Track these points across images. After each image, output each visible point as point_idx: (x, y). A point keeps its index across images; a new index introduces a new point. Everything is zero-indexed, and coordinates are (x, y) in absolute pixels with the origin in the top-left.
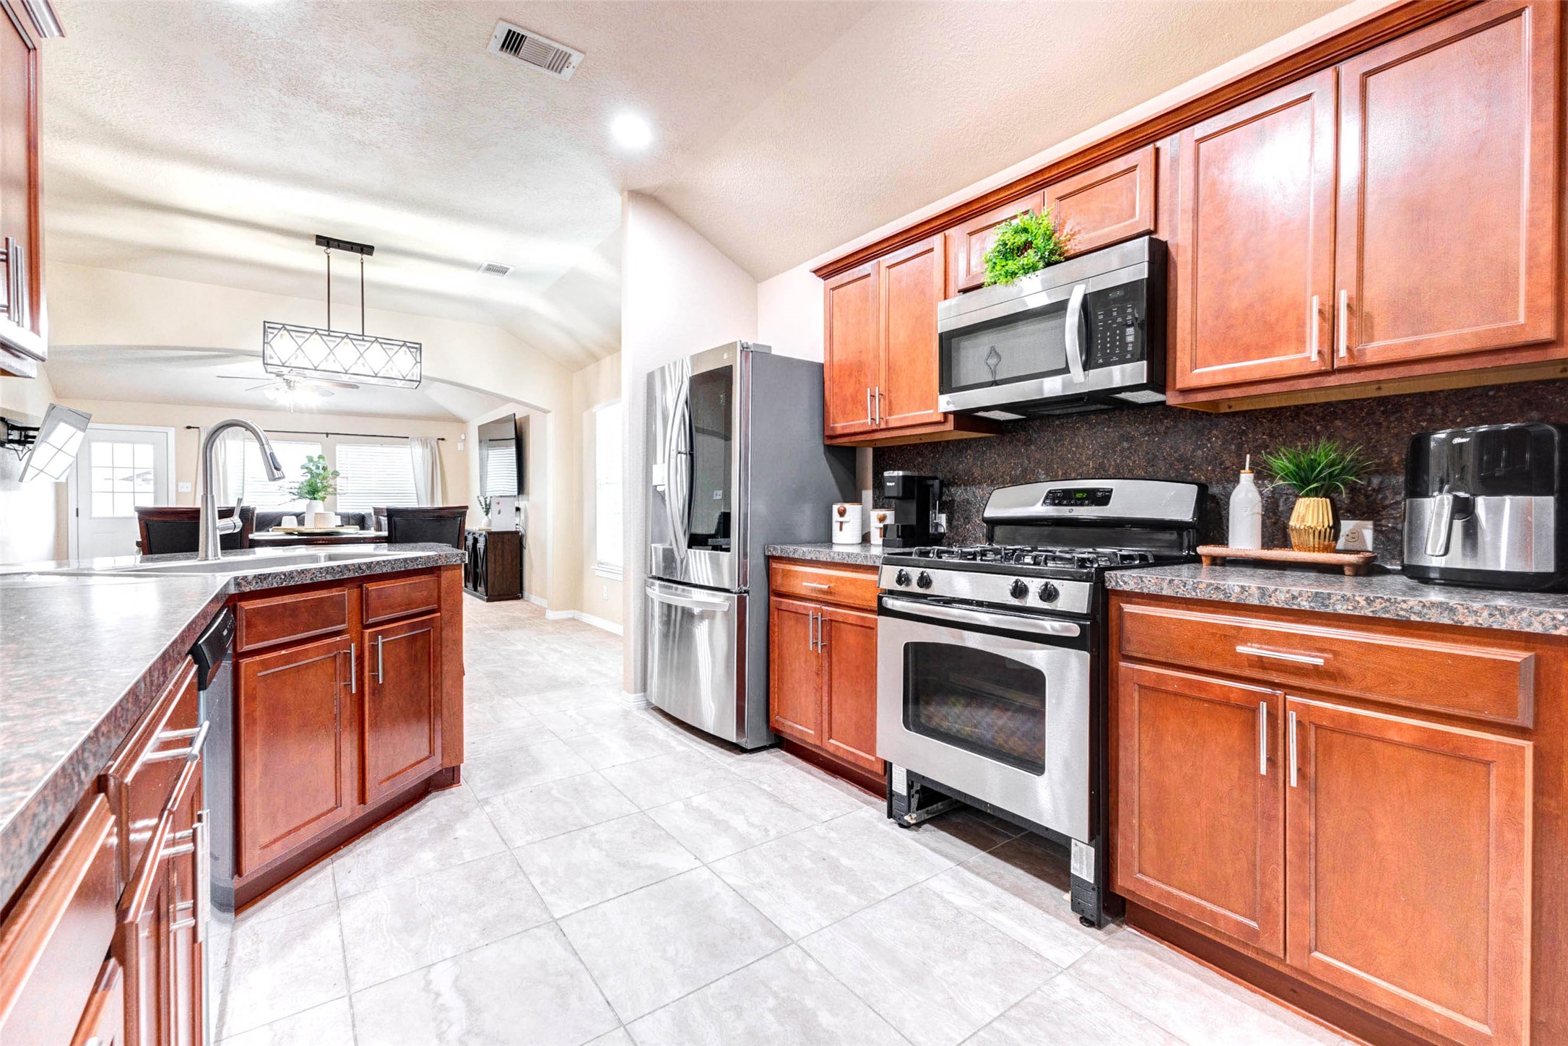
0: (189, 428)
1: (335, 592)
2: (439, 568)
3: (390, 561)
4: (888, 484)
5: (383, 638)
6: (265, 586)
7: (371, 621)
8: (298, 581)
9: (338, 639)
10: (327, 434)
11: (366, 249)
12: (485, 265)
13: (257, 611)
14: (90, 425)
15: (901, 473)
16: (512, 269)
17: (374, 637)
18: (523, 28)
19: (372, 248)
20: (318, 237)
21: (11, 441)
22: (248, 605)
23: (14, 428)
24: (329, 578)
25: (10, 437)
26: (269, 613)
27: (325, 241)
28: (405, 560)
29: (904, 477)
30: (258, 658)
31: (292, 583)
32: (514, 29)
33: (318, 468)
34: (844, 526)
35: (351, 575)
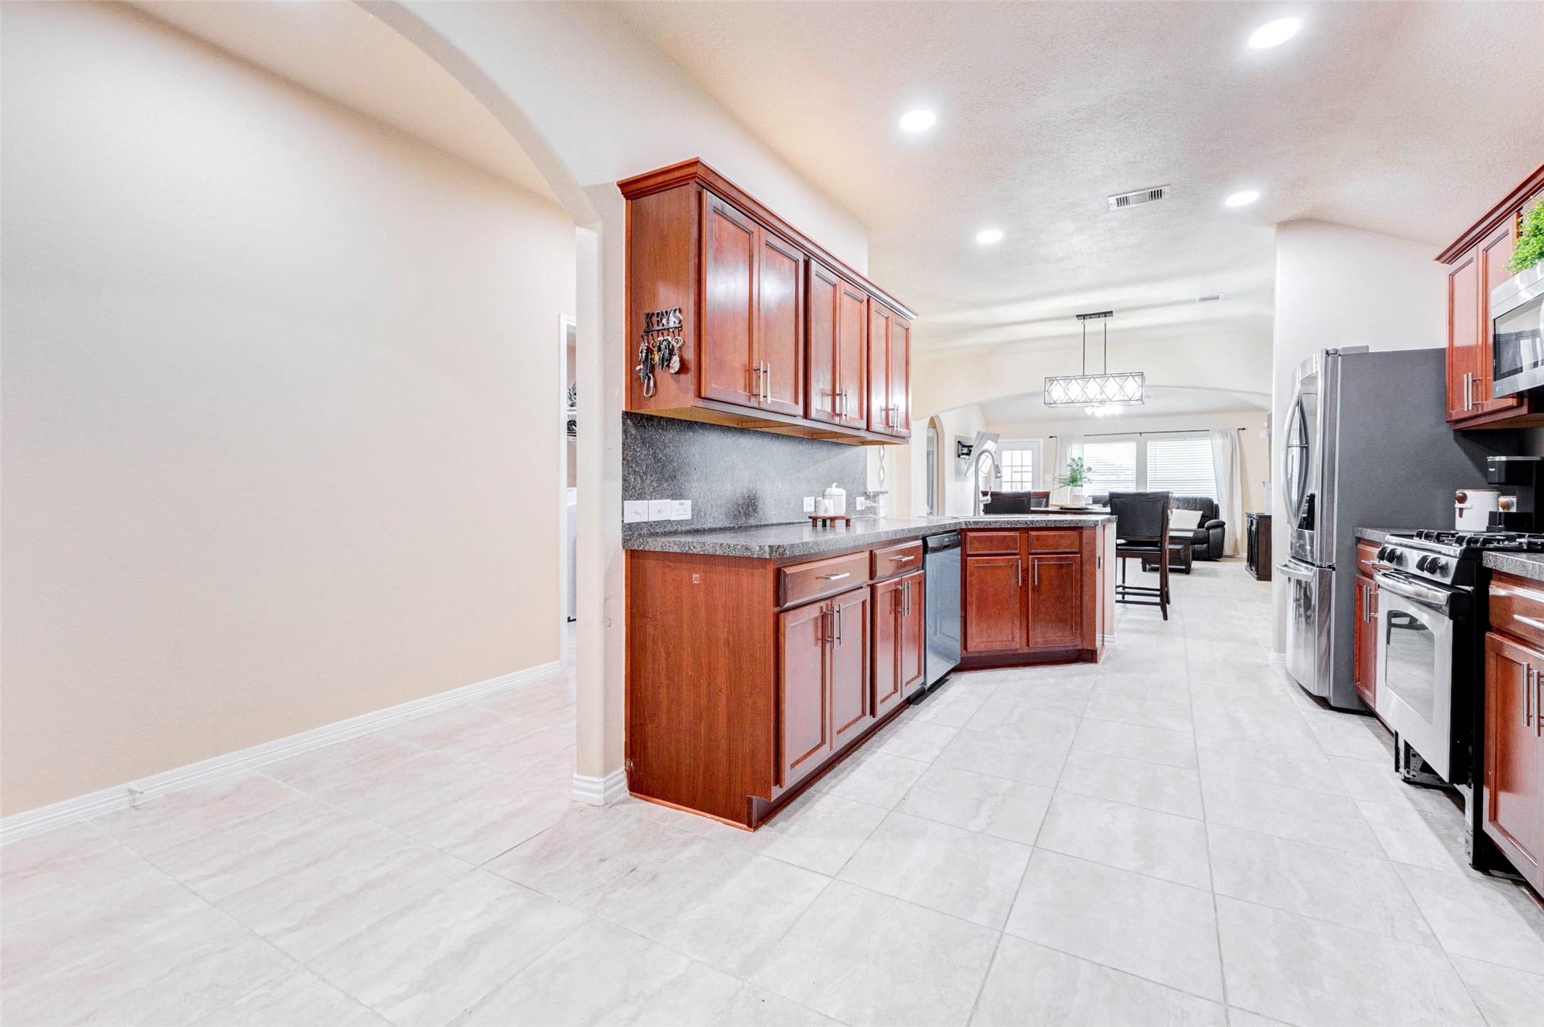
0: (1051, 437)
1: (1012, 534)
2: (1081, 528)
3: (1044, 521)
4: (1490, 470)
5: (1038, 561)
6: (978, 526)
7: (1033, 551)
8: (993, 526)
9: (1013, 557)
10: (1141, 433)
11: (1106, 314)
12: (1198, 298)
13: (975, 537)
14: (999, 441)
15: (1504, 458)
16: (1221, 295)
17: (1033, 560)
18: (1124, 193)
19: (1111, 312)
20: (1077, 316)
21: (963, 454)
22: (970, 534)
23: (964, 446)
24: (1009, 526)
25: (963, 452)
26: (980, 539)
27: (1082, 318)
28: (1055, 521)
29: (1508, 463)
30: (975, 558)
31: (990, 527)
32: (1118, 197)
33: (1078, 465)
34: (1465, 512)
35: (1022, 526)
